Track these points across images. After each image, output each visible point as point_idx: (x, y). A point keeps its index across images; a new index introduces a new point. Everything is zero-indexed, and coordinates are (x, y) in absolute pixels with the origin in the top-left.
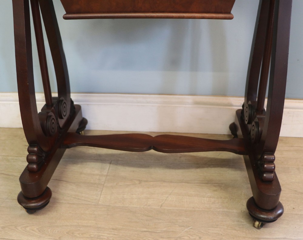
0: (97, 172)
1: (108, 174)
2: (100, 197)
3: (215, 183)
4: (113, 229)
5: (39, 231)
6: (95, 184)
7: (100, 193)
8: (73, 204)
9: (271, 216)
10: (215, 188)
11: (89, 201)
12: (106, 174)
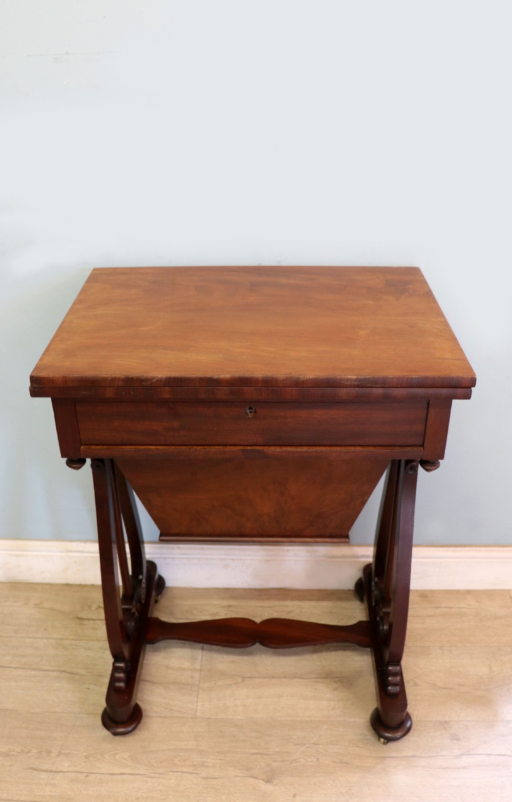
0: (187, 665)
1: (202, 668)
2: (197, 706)
3: (335, 678)
4: (218, 752)
5: (132, 760)
6: (188, 684)
7: (195, 699)
8: (165, 717)
9: (398, 733)
10: (335, 685)
11: (184, 713)
12: (198, 667)
